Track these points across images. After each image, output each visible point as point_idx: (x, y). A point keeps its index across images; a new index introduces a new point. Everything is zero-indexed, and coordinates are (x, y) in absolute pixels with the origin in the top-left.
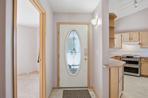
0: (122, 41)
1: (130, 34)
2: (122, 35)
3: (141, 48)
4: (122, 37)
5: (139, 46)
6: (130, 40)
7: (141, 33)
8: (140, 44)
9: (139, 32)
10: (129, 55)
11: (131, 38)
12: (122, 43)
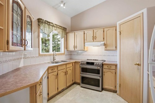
0: (85, 41)
1: (93, 31)
2: (85, 32)
3: (106, 50)
4: (85, 35)
5: (104, 47)
6: (93, 39)
8: (105, 45)
9: (104, 29)
10: (94, 60)
11: (94, 36)
12: (84, 43)
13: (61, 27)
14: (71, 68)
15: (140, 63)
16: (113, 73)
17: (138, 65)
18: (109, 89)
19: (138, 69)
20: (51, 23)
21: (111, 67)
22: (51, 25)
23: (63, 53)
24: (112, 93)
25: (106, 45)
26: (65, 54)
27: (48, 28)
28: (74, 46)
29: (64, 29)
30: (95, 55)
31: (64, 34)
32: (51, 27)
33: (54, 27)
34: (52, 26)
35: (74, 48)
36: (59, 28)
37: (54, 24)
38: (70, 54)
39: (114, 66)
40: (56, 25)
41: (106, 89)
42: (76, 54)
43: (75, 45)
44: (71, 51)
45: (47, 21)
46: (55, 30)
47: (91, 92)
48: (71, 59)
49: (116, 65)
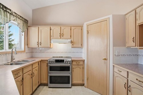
0: (52, 38)
1: (61, 27)
2: (51, 28)
3: (72, 47)
4: (52, 31)
5: (70, 45)
6: (60, 36)
7: (72, 28)
8: (71, 42)
9: (71, 27)
10: (60, 57)
11: (62, 33)
12: (50, 40)
13: (22, 18)
14: (37, 68)
15: (106, 58)
16: (81, 68)
17: (105, 59)
18: (77, 84)
19: (105, 63)
20: (9, 9)
21: (79, 63)
22: (9, 12)
23: (24, 50)
24: (80, 86)
25: (73, 42)
26: (26, 52)
27: (5, 16)
28: (38, 42)
29: (26, 21)
30: (61, 52)
31: (25, 27)
32: (8, 14)
33: (13, 16)
34: (10, 14)
35: (38, 44)
36: (19, 18)
37: (13, 11)
38: (32, 51)
39: (82, 62)
40: (15, 13)
41: (74, 84)
42: (39, 51)
43: (40, 41)
44: (32, 48)
45: (3, 5)
46: (14, 20)
47: (62, 90)
48: (32, 57)
49: (84, 61)
